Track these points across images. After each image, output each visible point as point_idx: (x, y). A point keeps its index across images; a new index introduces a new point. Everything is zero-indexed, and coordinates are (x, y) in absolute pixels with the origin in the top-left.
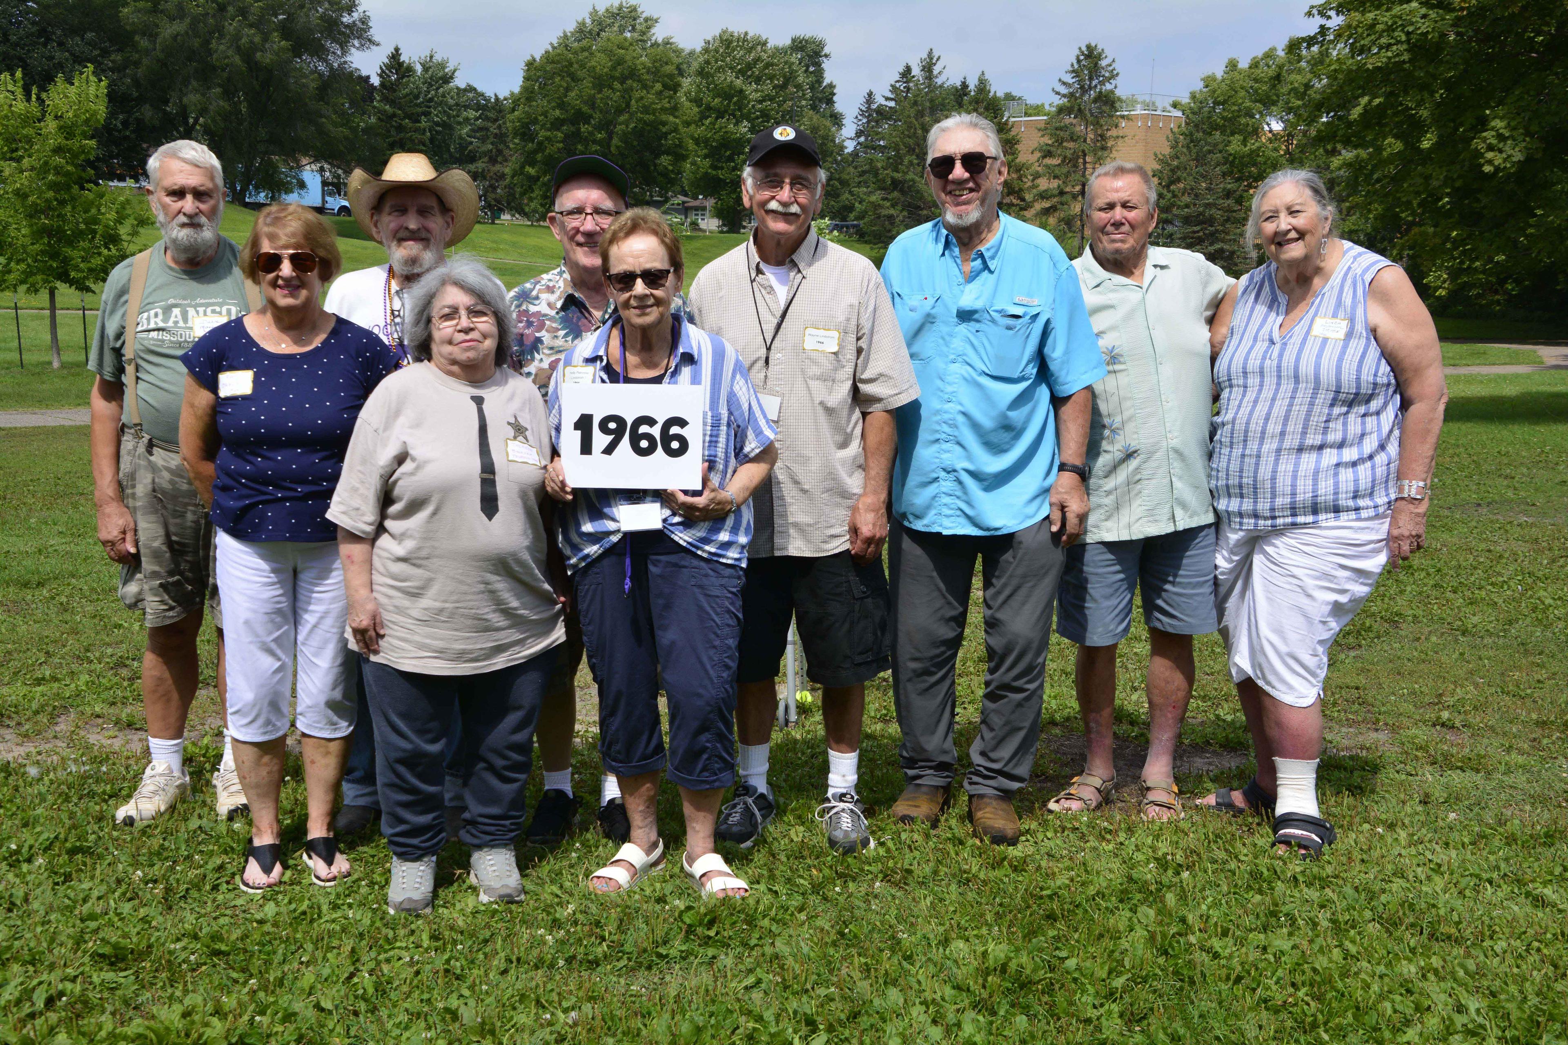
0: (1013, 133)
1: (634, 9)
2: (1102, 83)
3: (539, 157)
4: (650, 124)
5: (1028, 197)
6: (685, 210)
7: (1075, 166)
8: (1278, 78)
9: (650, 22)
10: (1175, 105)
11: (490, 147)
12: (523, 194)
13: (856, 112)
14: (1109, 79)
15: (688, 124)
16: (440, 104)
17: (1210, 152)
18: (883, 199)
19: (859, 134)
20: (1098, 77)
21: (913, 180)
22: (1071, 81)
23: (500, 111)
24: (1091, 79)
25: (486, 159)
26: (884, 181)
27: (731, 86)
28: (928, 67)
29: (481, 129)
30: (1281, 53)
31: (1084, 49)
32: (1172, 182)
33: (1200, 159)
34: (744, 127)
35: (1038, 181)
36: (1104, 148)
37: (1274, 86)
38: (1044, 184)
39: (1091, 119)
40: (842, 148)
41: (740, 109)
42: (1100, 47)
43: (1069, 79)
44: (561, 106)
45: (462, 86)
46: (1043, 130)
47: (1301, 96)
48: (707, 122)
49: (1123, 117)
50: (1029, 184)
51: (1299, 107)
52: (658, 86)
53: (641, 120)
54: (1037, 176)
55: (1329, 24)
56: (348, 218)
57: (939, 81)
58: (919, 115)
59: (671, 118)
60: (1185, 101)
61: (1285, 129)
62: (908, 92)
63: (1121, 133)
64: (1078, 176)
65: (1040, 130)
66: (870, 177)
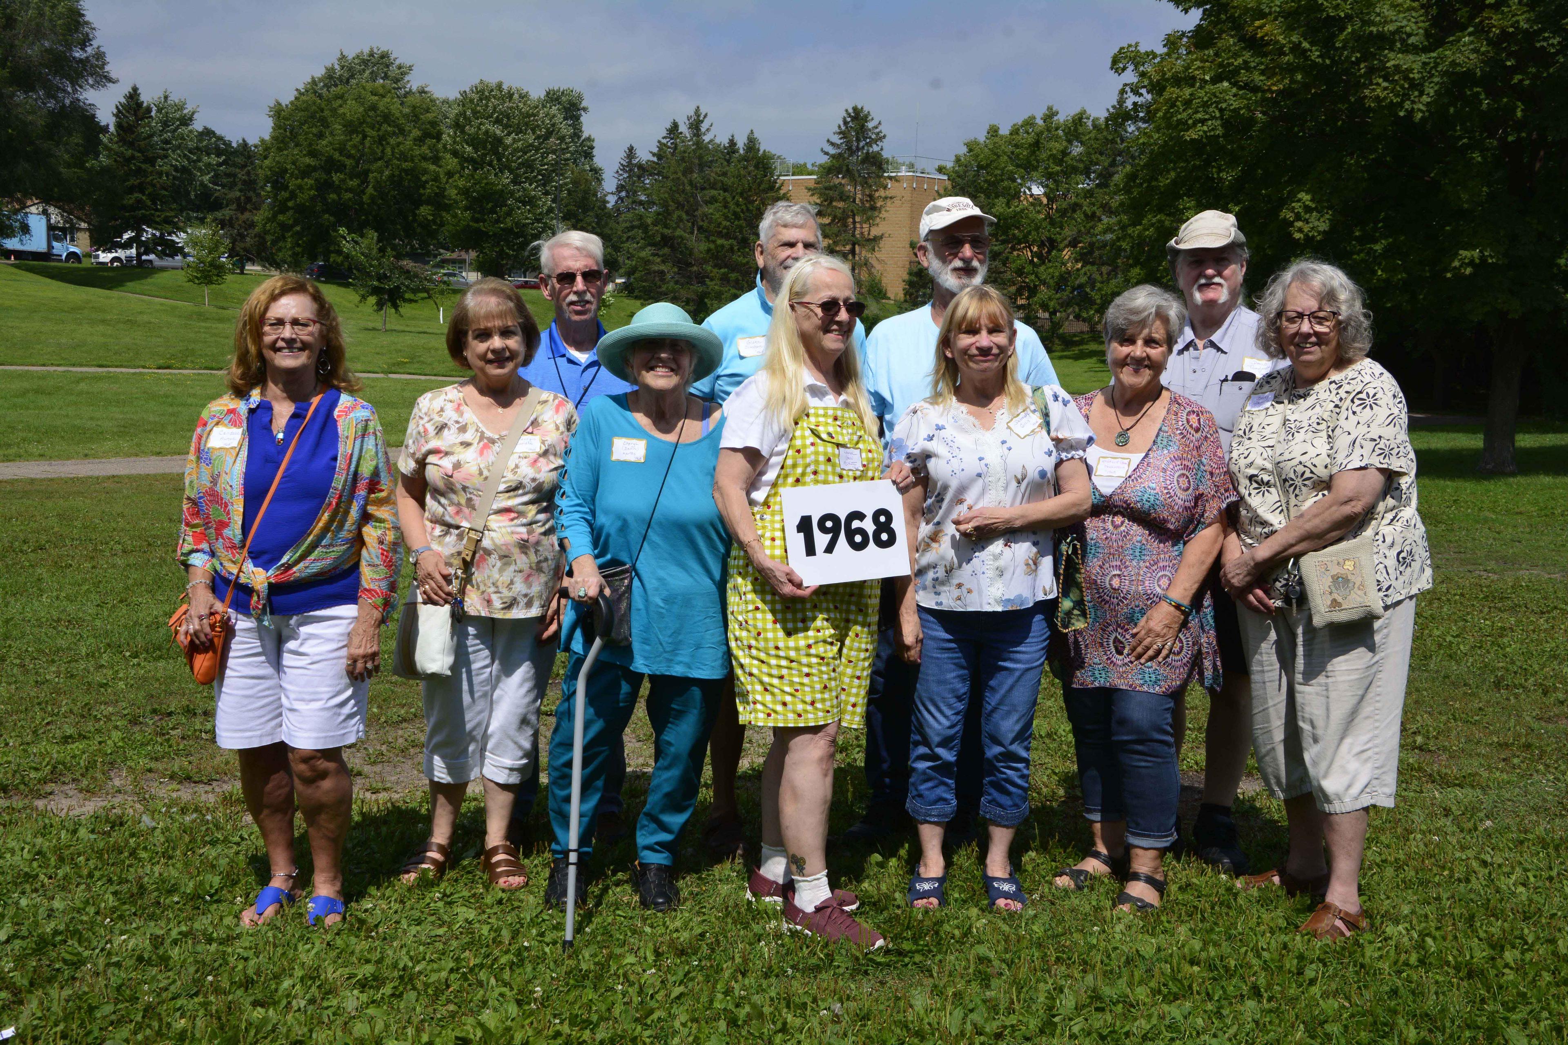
1: (384, 56)
2: (869, 145)
3: (290, 204)
4: (407, 172)
6: (450, 262)
7: (845, 225)
8: (1036, 145)
9: (405, 71)
10: (940, 170)
11: (238, 194)
12: (274, 243)
13: (617, 167)
14: (875, 141)
15: (450, 174)
16: (179, 147)
18: (654, 255)
19: (620, 188)
20: (865, 138)
22: (839, 142)
23: (249, 157)
24: (858, 140)
25: (234, 206)
26: (653, 235)
28: (696, 124)
29: (228, 175)
30: (1040, 122)
31: (850, 111)
34: (506, 178)
36: (873, 208)
37: (1033, 153)
39: (859, 180)
42: (866, 110)
43: (836, 139)
44: (312, 154)
45: (200, 129)
46: (812, 191)
47: (1060, 162)
48: (466, 173)
49: (890, 178)
51: (1057, 173)
53: (398, 167)
56: (76, 265)
57: (707, 138)
58: (688, 171)
59: (432, 167)
60: (949, 165)
61: (1045, 194)
62: (675, 148)
63: (888, 193)
64: (848, 236)
65: (809, 189)
66: (639, 233)
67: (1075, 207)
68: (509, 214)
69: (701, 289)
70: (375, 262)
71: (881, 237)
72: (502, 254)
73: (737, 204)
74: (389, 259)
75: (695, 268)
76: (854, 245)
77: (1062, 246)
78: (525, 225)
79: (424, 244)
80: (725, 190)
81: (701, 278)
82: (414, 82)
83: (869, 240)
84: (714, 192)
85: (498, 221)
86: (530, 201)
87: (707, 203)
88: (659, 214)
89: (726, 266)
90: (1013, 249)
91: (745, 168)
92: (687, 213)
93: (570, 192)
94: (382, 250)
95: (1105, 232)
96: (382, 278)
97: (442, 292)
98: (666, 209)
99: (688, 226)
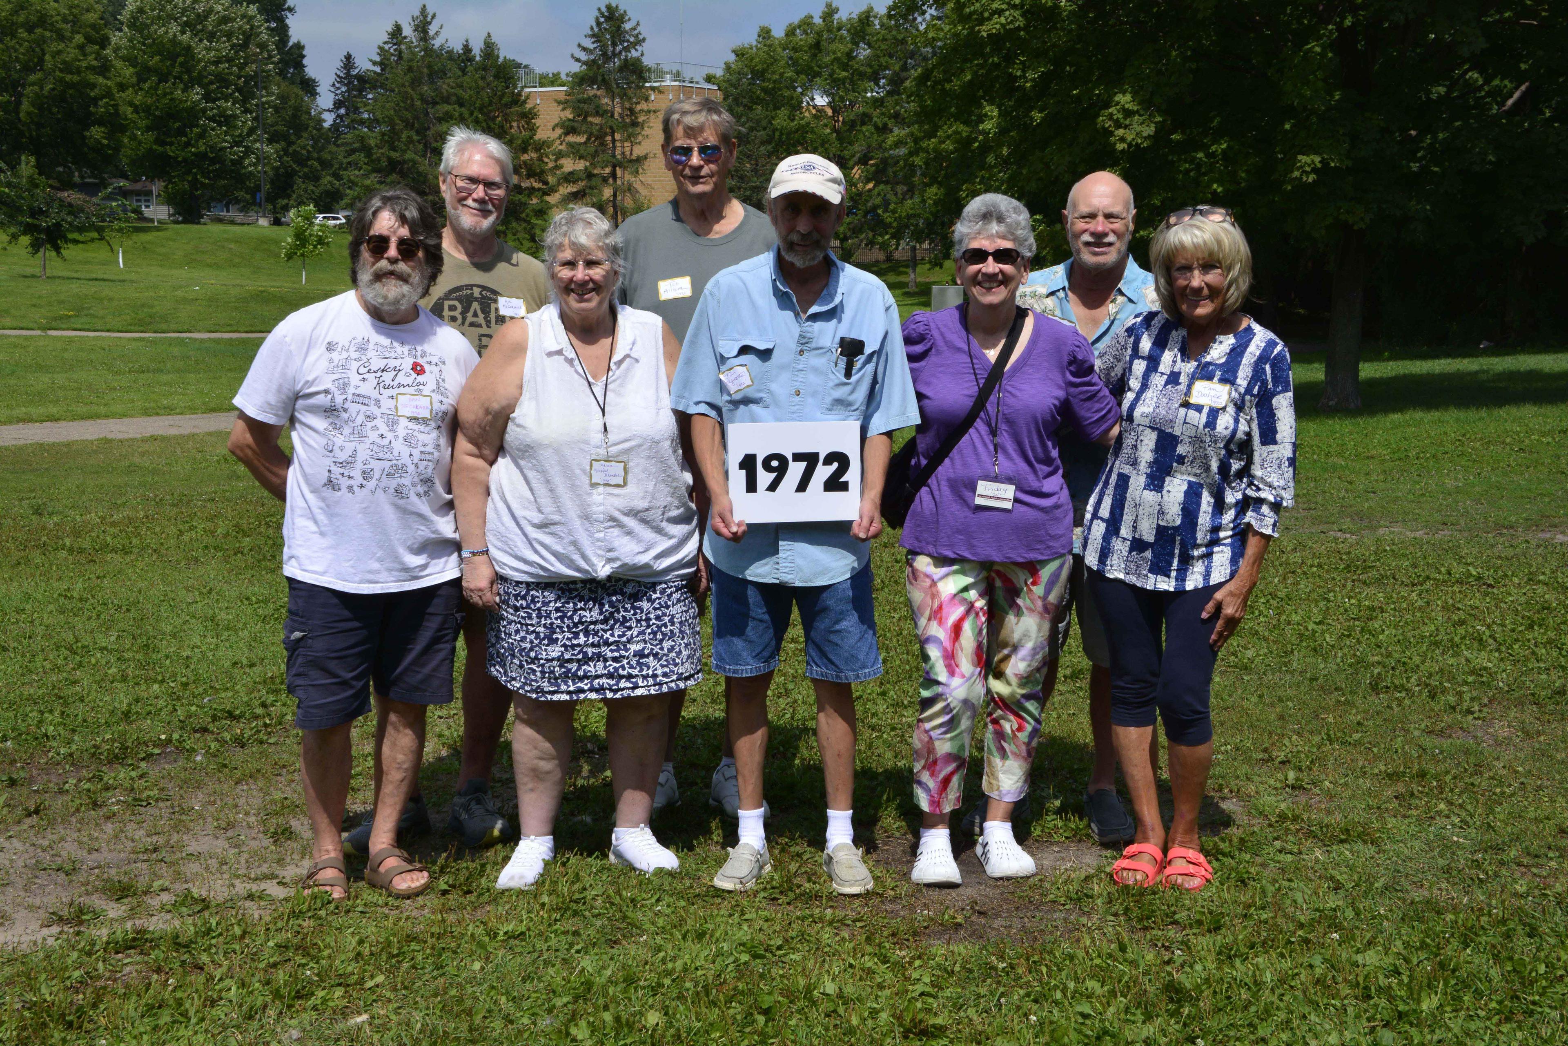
0: (528, 106)
2: (627, 49)
4: (72, 85)
5: (551, 180)
6: (125, 193)
7: (603, 144)
8: (818, 46)
10: (708, 77)
13: (333, 78)
14: (634, 45)
15: (123, 88)
19: (338, 104)
20: (622, 42)
21: (412, 160)
22: (592, 46)
24: (614, 45)
26: (379, 160)
27: (174, 41)
28: (422, 26)
30: (818, 21)
31: (604, 9)
34: (196, 94)
35: (563, 161)
36: (635, 124)
37: (814, 56)
38: (569, 165)
39: (617, 91)
40: (320, 120)
41: (188, 71)
42: (622, 8)
43: (589, 44)
46: (564, 104)
47: (845, 67)
48: (146, 86)
49: (653, 89)
50: (551, 165)
51: (843, 80)
52: (79, 39)
53: (62, 80)
54: (560, 155)
57: (436, 43)
58: (416, 82)
59: (101, 80)
60: (719, 73)
61: (829, 104)
62: (400, 57)
63: (651, 107)
64: (607, 157)
65: (559, 103)
66: (361, 157)
67: (865, 118)
68: (202, 136)
70: (27, 194)
71: (646, 157)
72: (194, 184)
74: (45, 189)
76: (614, 167)
77: (851, 163)
78: (223, 149)
79: (95, 173)
80: (461, 105)
83: (631, 161)
84: (446, 107)
85: (188, 144)
86: (226, 120)
87: (440, 120)
88: (383, 134)
91: (483, 78)
92: (418, 133)
93: (277, 109)
95: (897, 145)
96: (35, 213)
97: (120, 230)
98: (393, 128)
99: (421, 147)
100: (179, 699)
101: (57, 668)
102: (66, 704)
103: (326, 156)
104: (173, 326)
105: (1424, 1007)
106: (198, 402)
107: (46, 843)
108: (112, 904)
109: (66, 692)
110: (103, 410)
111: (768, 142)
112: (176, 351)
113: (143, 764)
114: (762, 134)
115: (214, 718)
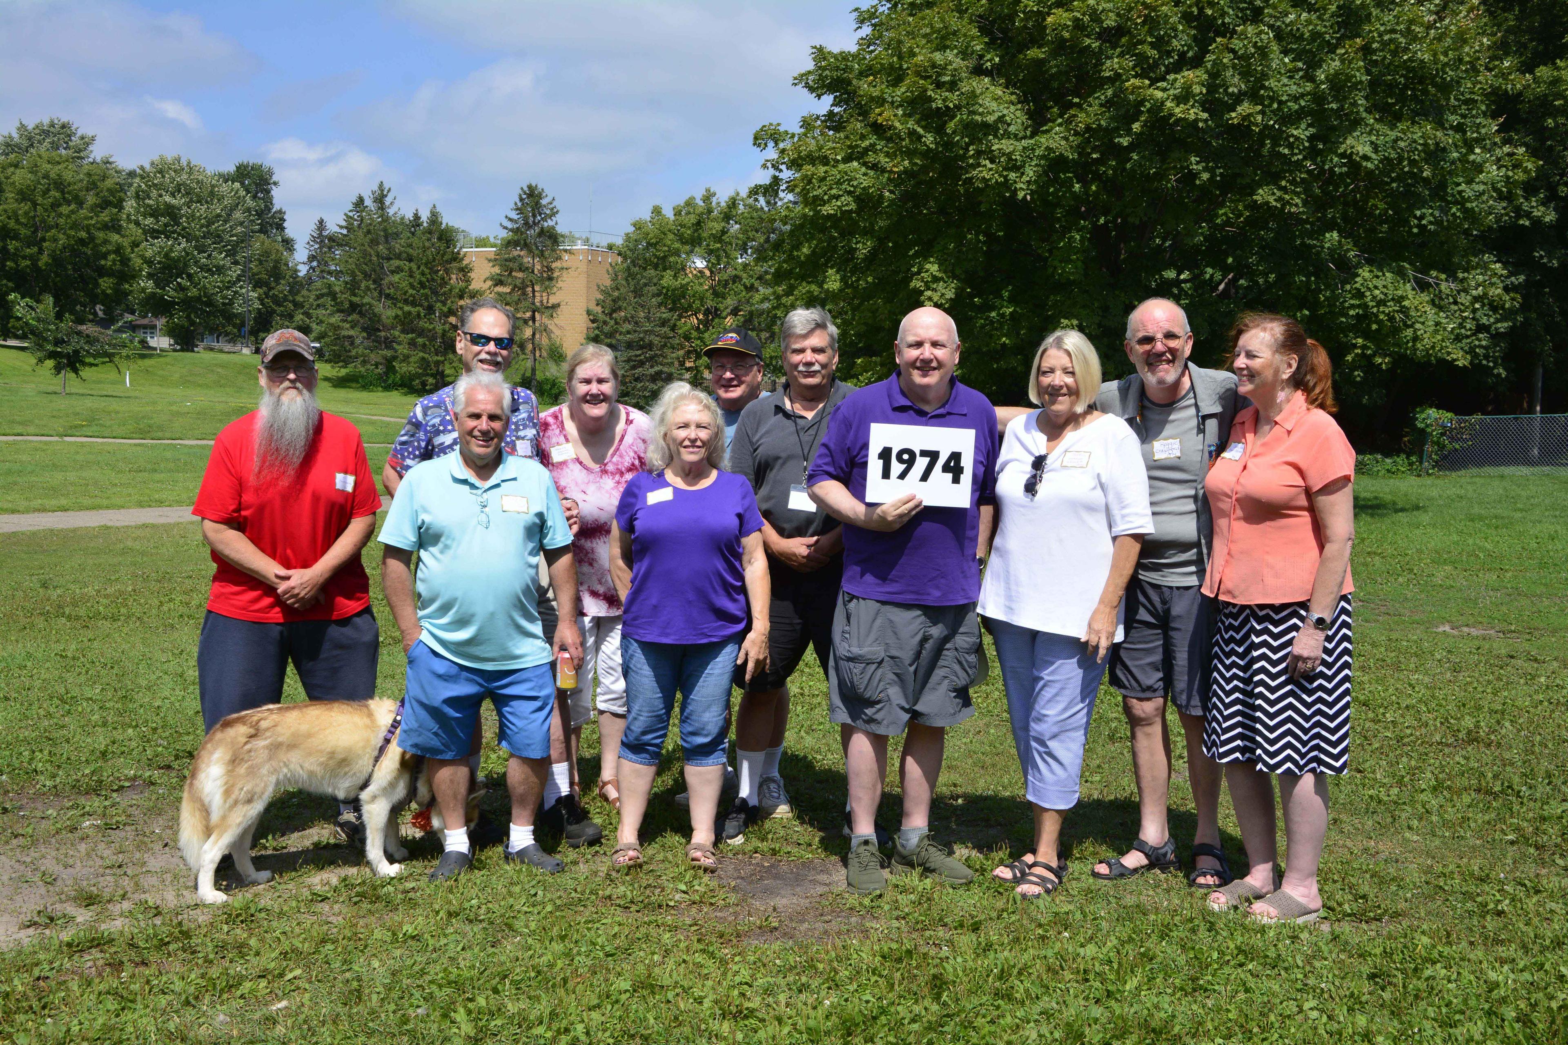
0: (465, 263)
2: (544, 220)
6: (133, 327)
7: (524, 294)
8: (698, 224)
9: (88, 142)
13: (307, 238)
14: (550, 216)
15: (134, 244)
17: (646, 285)
18: (343, 321)
19: (312, 258)
20: (540, 214)
22: (516, 217)
24: (534, 216)
26: (342, 303)
28: (380, 199)
30: (699, 203)
31: (526, 189)
32: (614, 311)
33: (638, 292)
36: (550, 279)
37: (696, 231)
39: (536, 252)
40: (296, 271)
42: (540, 188)
43: (514, 215)
46: (494, 261)
47: (719, 240)
49: (566, 251)
51: (718, 249)
55: (782, 176)
57: (391, 211)
58: (374, 242)
59: (115, 237)
60: (620, 242)
61: (707, 267)
62: (362, 221)
63: (565, 265)
64: (528, 304)
65: (490, 260)
66: (328, 301)
67: (736, 279)
68: (197, 282)
69: (389, 353)
70: (52, 327)
71: (558, 305)
72: (189, 320)
73: (423, 274)
74: (67, 323)
75: (383, 334)
76: (534, 312)
77: (724, 314)
78: (214, 293)
79: (108, 311)
80: (410, 260)
81: (388, 343)
82: (97, 153)
83: (547, 308)
84: (399, 263)
86: (216, 270)
87: (392, 272)
88: (347, 283)
89: (413, 331)
90: (680, 317)
91: (429, 240)
92: (375, 282)
93: (260, 262)
94: (59, 316)
95: (762, 301)
96: (58, 342)
97: (128, 357)
98: (354, 280)
99: (376, 294)
100: (148, 741)
101: (49, 715)
102: (55, 745)
103: (299, 299)
104: (167, 435)
105: (1128, 987)
106: (184, 496)
107: (28, 860)
108: (82, 911)
109: (54, 735)
110: (105, 502)
111: (658, 295)
112: (168, 454)
113: (115, 795)
114: (653, 289)
115: (177, 757)
